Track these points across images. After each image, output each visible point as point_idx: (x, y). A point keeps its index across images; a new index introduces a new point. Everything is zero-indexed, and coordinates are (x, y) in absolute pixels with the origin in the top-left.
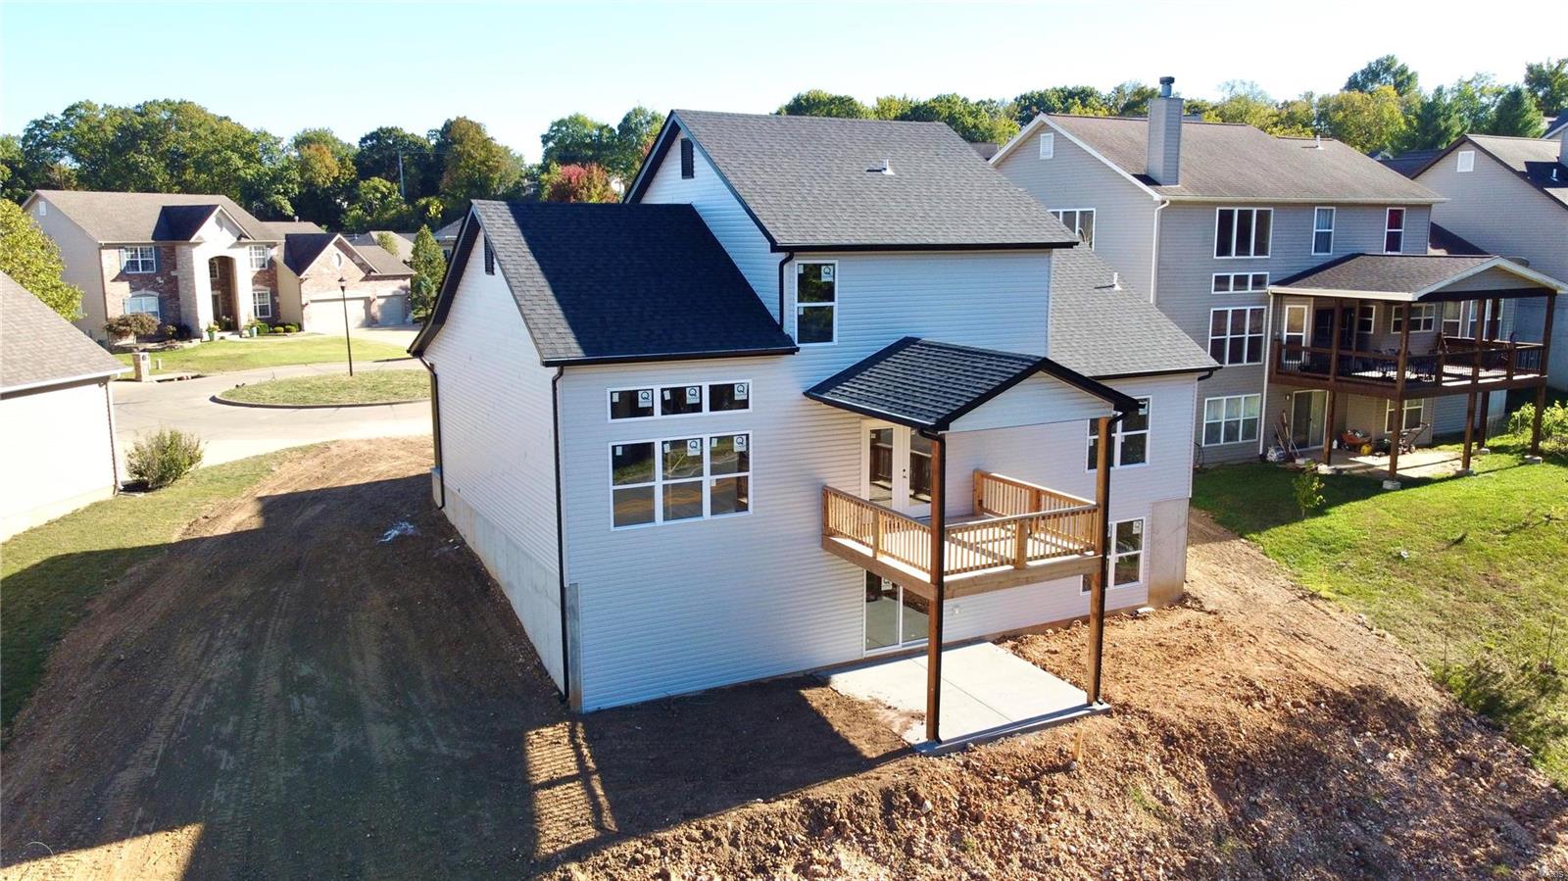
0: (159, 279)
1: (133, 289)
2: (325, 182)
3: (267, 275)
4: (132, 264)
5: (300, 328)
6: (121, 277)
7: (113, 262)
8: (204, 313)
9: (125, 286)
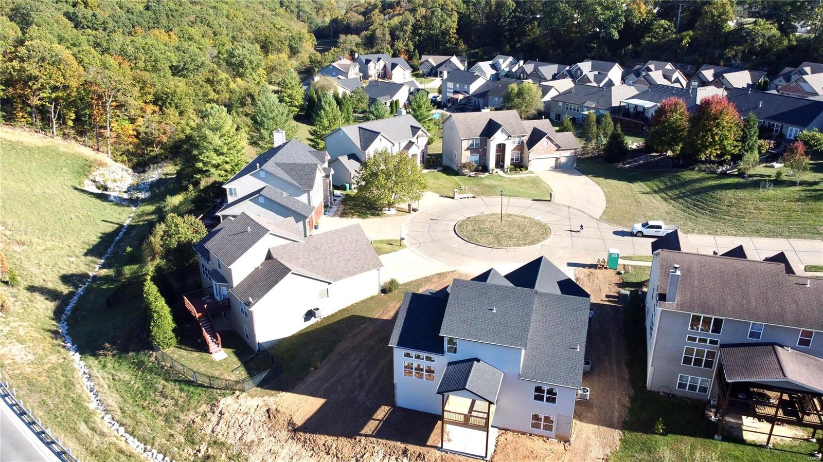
0: (480, 150)
1: (471, 153)
2: (637, 22)
3: (520, 147)
4: (472, 145)
5: (527, 169)
6: (468, 149)
7: (465, 145)
8: (492, 163)
9: (469, 152)
